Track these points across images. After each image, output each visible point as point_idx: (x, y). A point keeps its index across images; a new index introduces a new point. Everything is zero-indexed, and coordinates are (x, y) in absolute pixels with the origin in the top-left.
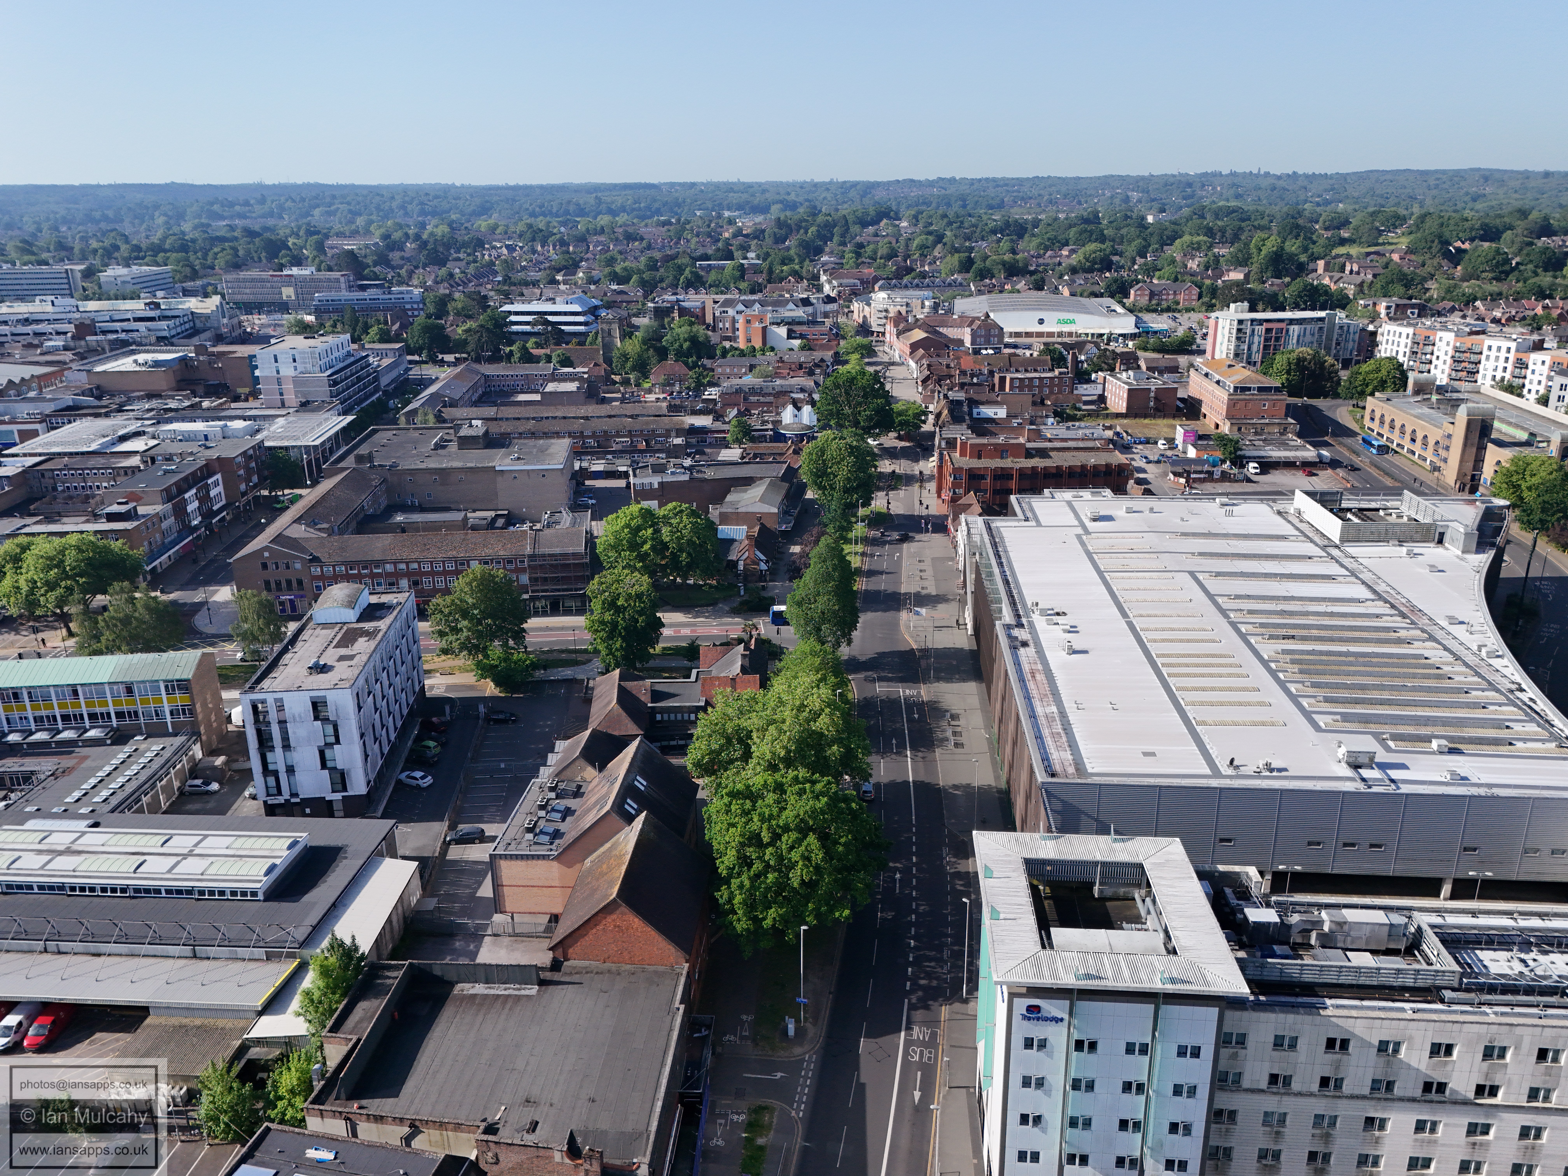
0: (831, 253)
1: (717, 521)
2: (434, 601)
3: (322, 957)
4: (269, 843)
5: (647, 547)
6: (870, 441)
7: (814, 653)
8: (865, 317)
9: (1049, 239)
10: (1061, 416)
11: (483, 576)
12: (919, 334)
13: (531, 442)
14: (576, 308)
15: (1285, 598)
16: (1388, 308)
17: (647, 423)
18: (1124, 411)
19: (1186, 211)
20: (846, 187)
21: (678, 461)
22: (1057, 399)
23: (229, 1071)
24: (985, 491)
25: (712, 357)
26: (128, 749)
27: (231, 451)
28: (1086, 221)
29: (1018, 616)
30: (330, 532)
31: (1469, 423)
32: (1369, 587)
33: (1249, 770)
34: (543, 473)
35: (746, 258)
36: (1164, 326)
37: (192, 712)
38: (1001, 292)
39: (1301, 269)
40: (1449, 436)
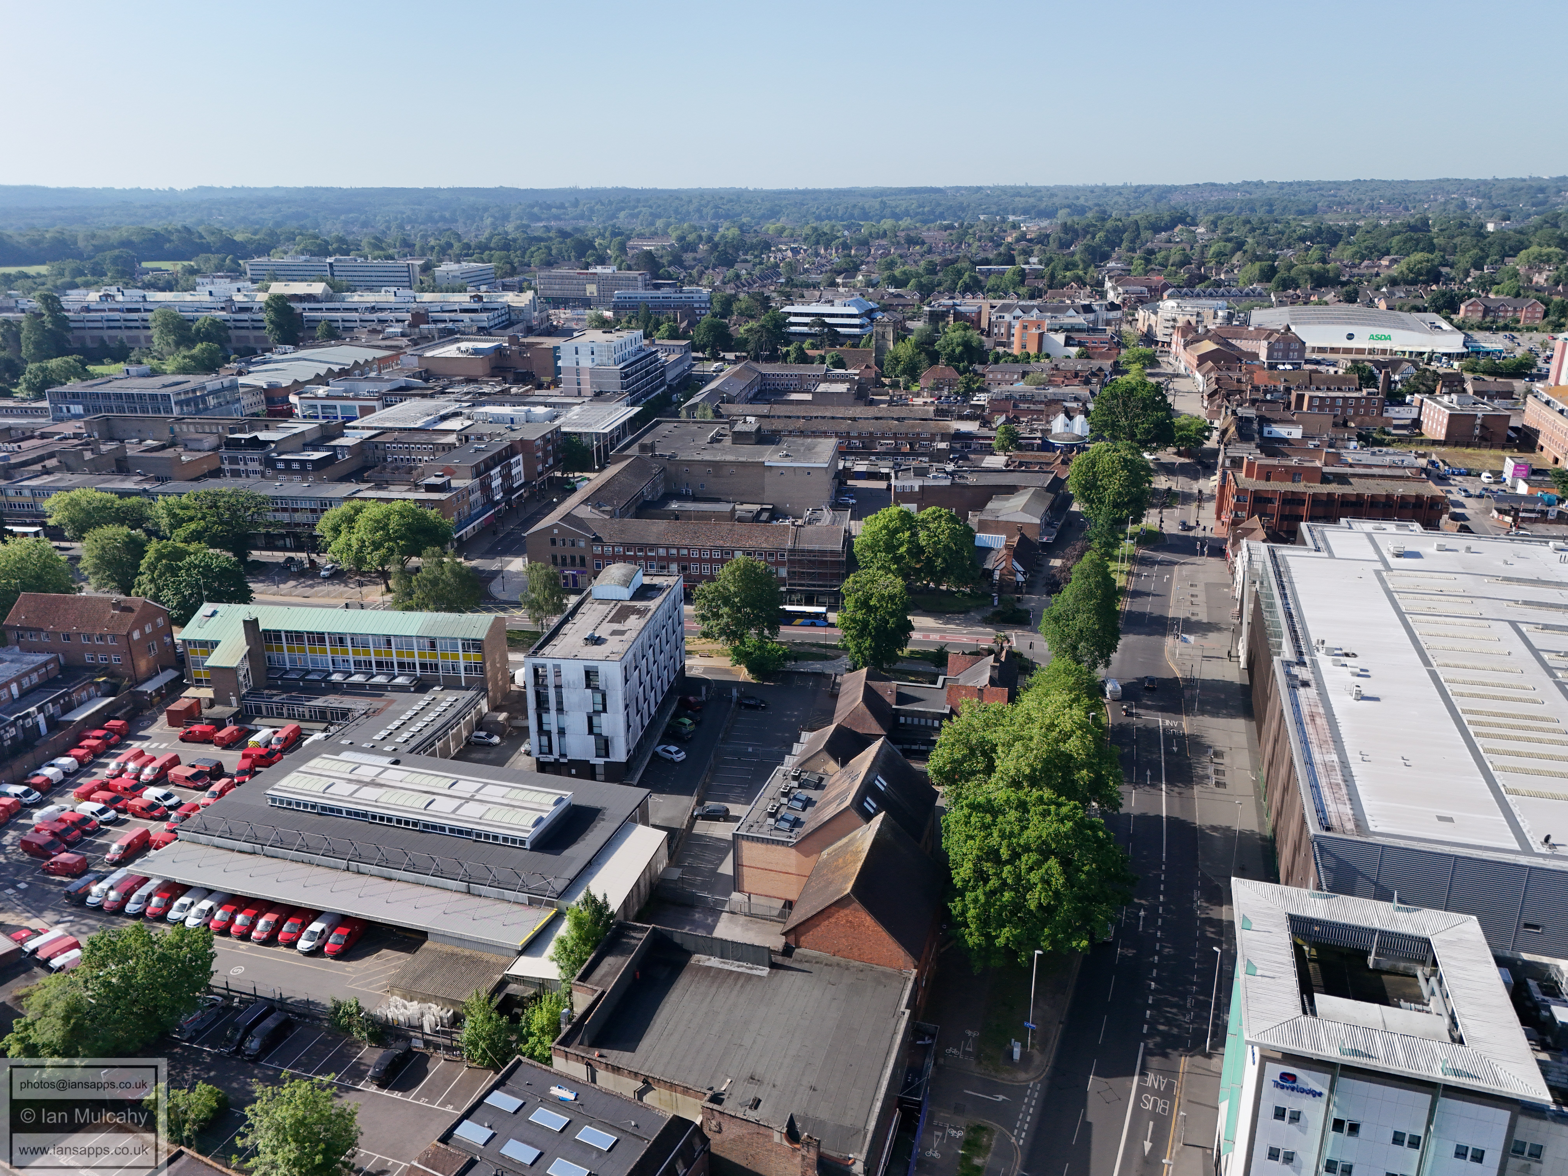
0: (1119, 259)
1: (976, 529)
2: (700, 586)
3: (576, 910)
4: (539, 797)
5: (903, 549)
6: (1146, 455)
7: (1068, 672)
8: (1150, 326)
9: (1367, 248)
10: (1366, 440)
11: (745, 566)
12: (1208, 346)
13: (800, 441)
14: (854, 310)
17: (913, 426)
18: (1443, 438)
19: (1535, 219)
20: (1140, 191)
21: (941, 465)
22: (1362, 422)
23: (490, 1002)
24: (1272, 516)
25: (983, 362)
26: (427, 697)
27: (532, 434)
28: (1412, 228)
29: (1301, 653)
30: (612, 514)
34: (809, 471)
35: (1027, 263)
36: (1500, 347)
37: (482, 670)
38: (1306, 303)
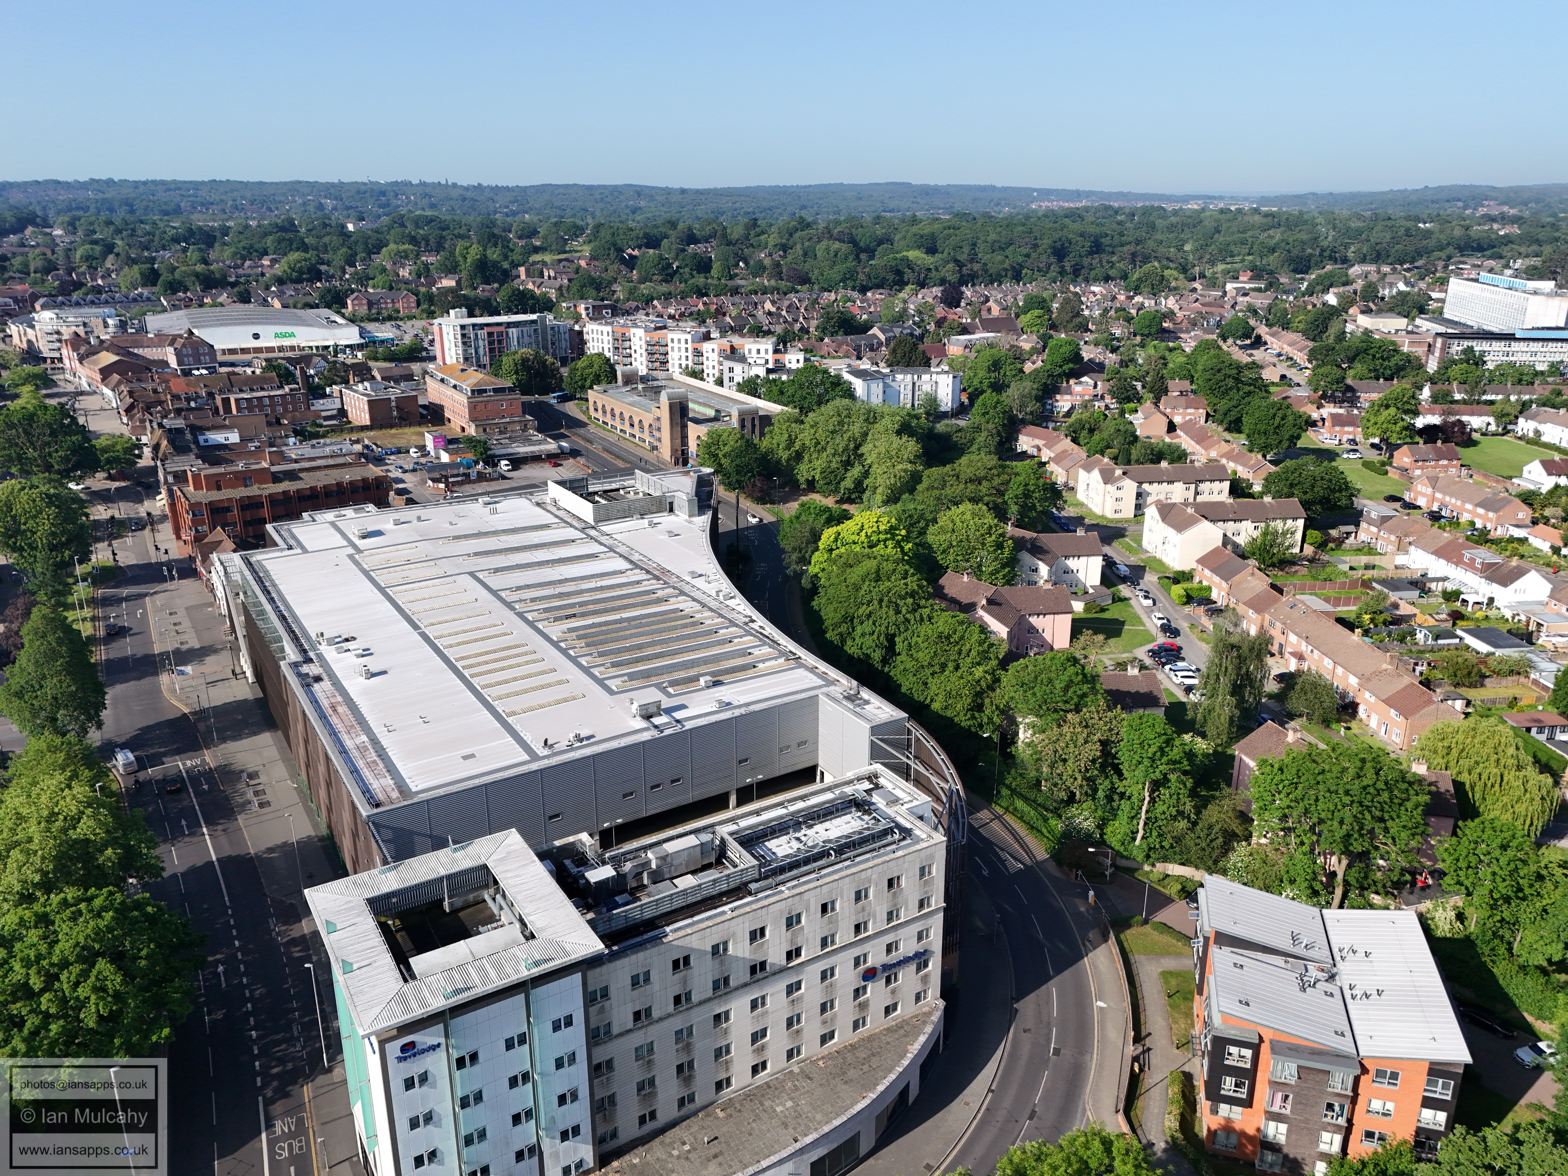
6: (72, 486)
8: (29, 341)
9: (244, 248)
10: (303, 435)
12: (108, 358)
15: (561, 582)
16: (587, 309)
18: (368, 423)
19: (385, 220)
22: (294, 418)
24: (234, 524)
29: (304, 651)
31: (671, 406)
32: (626, 558)
33: (563, 745)
36: (390, 335)
38: (200, 306)
39: (506, 276)
40: (658, 419)
